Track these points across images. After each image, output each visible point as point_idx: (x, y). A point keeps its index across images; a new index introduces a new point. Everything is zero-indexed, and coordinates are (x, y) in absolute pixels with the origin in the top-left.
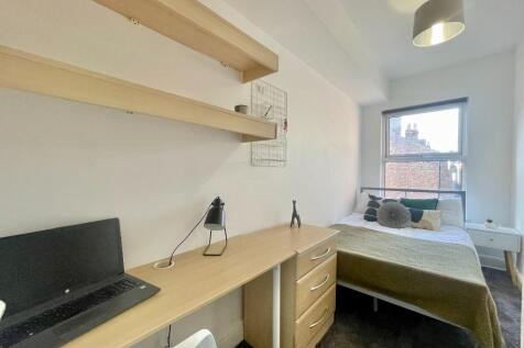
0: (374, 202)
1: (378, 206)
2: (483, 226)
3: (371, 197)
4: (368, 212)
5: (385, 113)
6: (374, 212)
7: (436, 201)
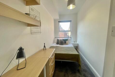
0: (58, 40)
1: (59, 41)
2: (73, 43)
3: (57, 39)
4: (57, 42)
5: (59, 22)
6: (58, 43)
7: (68, 39)
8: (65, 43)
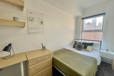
3: (75, 42)
4: (74, 45)
7: (93, 43)
8: (85, 48)
